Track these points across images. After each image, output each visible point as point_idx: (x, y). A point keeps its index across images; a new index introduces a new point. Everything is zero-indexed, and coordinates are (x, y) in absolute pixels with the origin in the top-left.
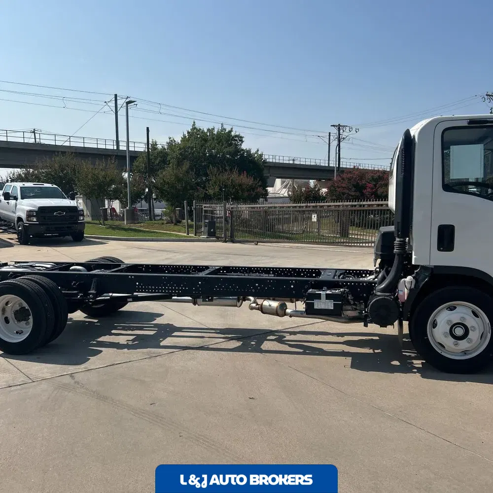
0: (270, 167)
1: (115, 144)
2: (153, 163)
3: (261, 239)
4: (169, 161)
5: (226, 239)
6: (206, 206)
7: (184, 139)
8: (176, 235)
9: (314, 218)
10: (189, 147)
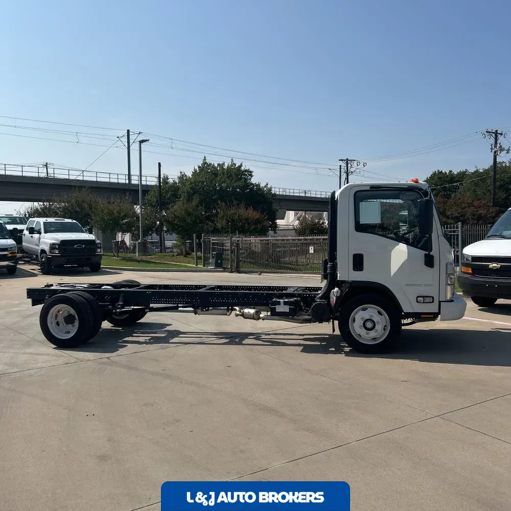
0: (280, 200)
1: (127, 178)
2: (165, 197)
3: (265, 270)
4: (180, 195)
5: (232, 270)
6: (213, 239)
7: (195, 173)
8: (186, 266)
9: (311, 250)
10: (200, 181)
